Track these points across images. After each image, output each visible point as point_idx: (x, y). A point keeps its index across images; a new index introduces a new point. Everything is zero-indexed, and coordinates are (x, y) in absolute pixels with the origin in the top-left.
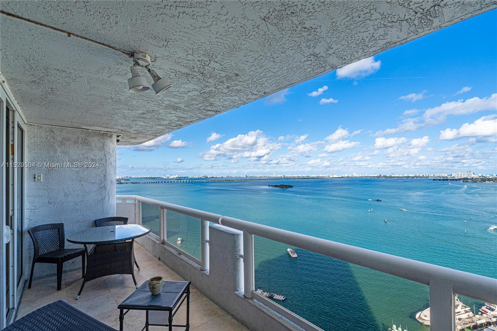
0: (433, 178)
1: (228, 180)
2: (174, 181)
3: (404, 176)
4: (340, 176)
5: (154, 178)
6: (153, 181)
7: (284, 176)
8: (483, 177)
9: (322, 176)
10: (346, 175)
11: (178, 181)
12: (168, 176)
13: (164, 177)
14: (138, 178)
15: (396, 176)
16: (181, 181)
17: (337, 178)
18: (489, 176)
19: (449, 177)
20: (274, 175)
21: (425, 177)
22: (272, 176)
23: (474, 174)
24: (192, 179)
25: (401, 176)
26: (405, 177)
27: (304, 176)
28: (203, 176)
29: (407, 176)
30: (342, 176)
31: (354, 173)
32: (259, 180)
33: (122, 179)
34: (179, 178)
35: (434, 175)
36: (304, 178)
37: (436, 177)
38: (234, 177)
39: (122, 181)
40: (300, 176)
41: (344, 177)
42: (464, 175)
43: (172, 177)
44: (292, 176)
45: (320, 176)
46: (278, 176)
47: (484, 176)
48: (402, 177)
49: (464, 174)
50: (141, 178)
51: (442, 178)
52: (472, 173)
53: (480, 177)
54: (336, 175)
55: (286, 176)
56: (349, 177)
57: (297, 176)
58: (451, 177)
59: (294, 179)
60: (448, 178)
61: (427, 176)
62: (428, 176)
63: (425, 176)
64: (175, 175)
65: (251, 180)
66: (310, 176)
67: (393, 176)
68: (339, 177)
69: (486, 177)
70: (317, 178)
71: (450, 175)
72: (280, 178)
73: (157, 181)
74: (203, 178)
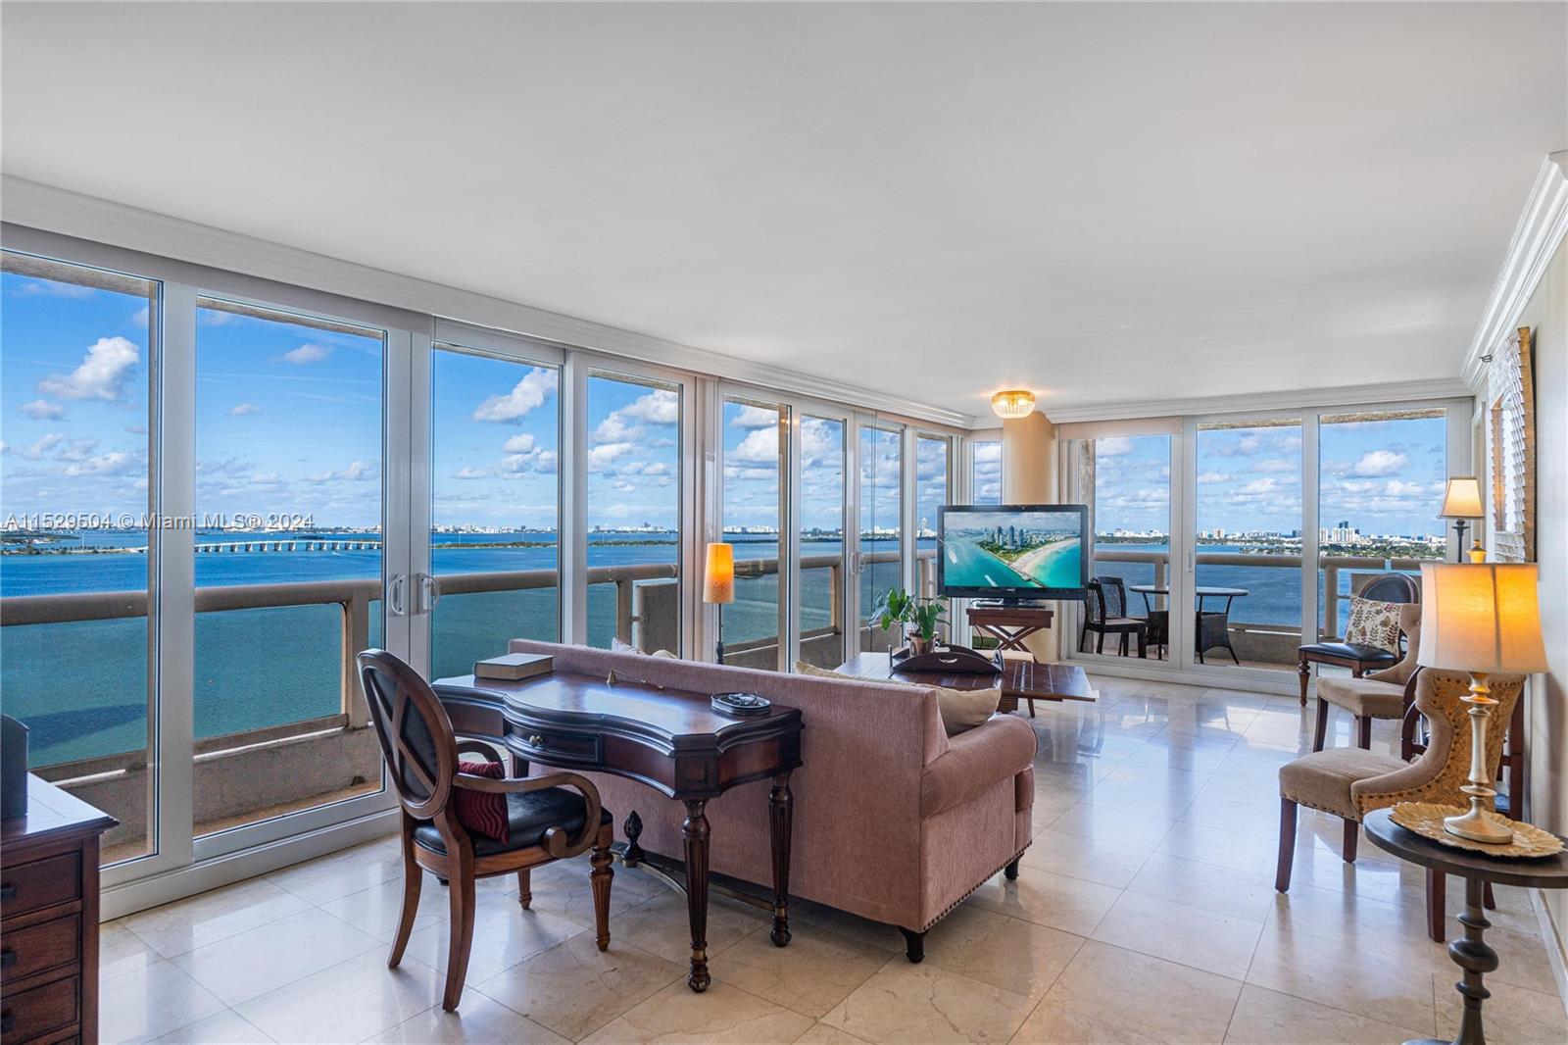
0: (1239, 544)
2: (290, 545)
3: (1153, 535)
8: (1381, 542)
15: (1127, 535)
18: (1398, 539)
19: (1288, 542)
21: (1215, 540)
23: (1357, 532)
25: (1144, 535)
26: (1156, 539)
29: (1161, 535)
35: (1243, 535)
37: (1249, 541)
38: (549, 530)
39: (36, 541)
42: (1330, 537)
47: (1386, 541)
48: (1145, 539)
49: (1330, 532)
51: (1265, 544)
52: (1352, 529)
53: (1374, 541)
54: (929, 531)
58: (1293, 543)
60: (1285, 545)
61: (1222, 536)
62: (1226, 536)
63: (1216, 537)
67: (1118, 535)
69: (1391, 543)
71: (1290, 537)
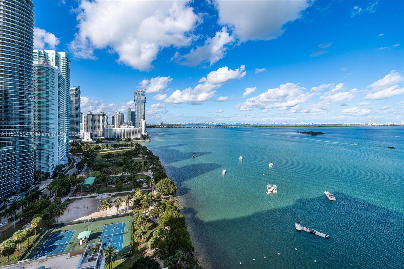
1: (258, 126)
2: (215, 127)
4: (382, 124)
5: (200, 124)
6: (201, 126)
7: (312, 124)
9: (358, 124)
10: (389, 124)
11: (218, 127)
12: (211, 123)
13: (208, 124)
14: (190, 124)
16: (220, 127)
17: (378, 126)
20: (302, 123)
22: (299, 123)
24: (228, 125)
27: (335, 124)
28: (237, 123)
30: (385, 124)
31: (402, 121)
32: (287, 126)
33: (180, 125)
34: (218, 125)
36: (335, 126)
38: (264, 124)
40: (331, 123)
41: (387, 126)
43: (213, 124)
44: (321, 124)
45: (355, 124)
46: (306, 123)
50: (192, 124)
55: (314, 124)
56: (394, 126)
57: (327, 124)
59: (323, 126)
64: (215, 122)
65: (279, 127)
66: (342, 124)
68: (380, 125)
70: (351, 126)
72: (309, 126)
73: (203, 127)
74: (238, 125)
